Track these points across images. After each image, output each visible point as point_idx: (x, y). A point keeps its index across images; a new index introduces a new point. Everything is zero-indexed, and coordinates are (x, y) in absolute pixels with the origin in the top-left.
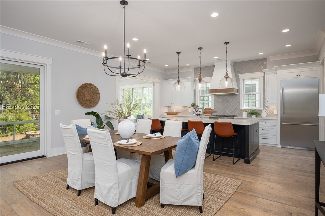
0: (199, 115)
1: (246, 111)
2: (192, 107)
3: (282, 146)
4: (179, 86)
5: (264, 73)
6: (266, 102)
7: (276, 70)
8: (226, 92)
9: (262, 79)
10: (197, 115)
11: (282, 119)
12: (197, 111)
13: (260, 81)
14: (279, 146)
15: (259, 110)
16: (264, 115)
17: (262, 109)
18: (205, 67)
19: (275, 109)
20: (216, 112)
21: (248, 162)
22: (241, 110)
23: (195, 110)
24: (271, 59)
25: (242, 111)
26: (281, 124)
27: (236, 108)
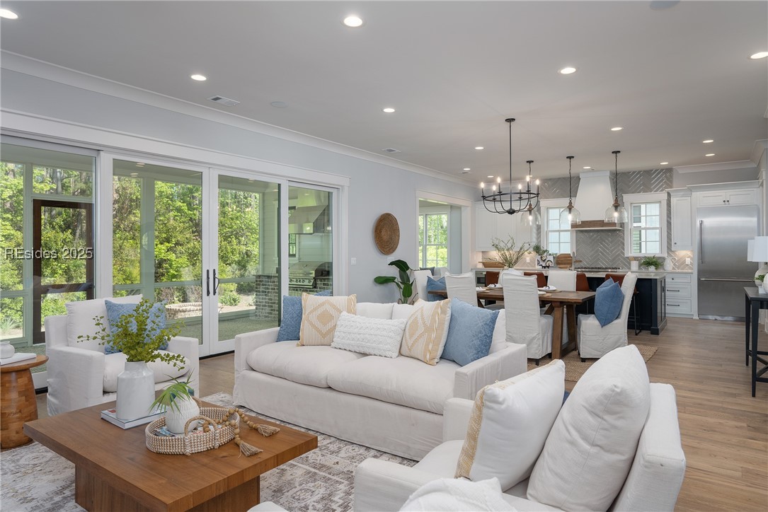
0: (548, 267)
1: (636, 259)
2: (534, 254)
3: (701, 317)
4: (531, 218)
5: (669, 194)
6: (673, 244)
7: (690, 190)
8: (602, 227)
9: (664, 203)
10: (545, 267)
11: (700, 273)
12: (544, 261)
13: (660, 207)
14: (696, 317)
15: (660, 258)
16: (669, 265)
17: (665, 255)
18: (559, 179)
19: (687, 255)
20: (581, 261)
21: (656, 332)
22: (628, 258)
23: (541, 258)
24: (681, 171)
25: (629, 260)
26: (699, 279)
27: (619, 255)
